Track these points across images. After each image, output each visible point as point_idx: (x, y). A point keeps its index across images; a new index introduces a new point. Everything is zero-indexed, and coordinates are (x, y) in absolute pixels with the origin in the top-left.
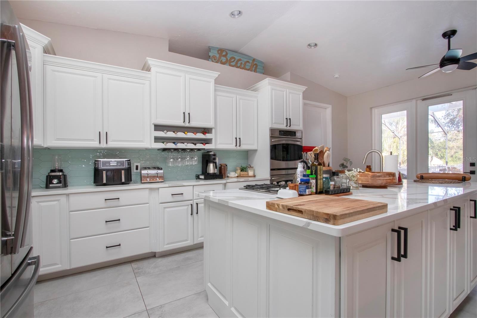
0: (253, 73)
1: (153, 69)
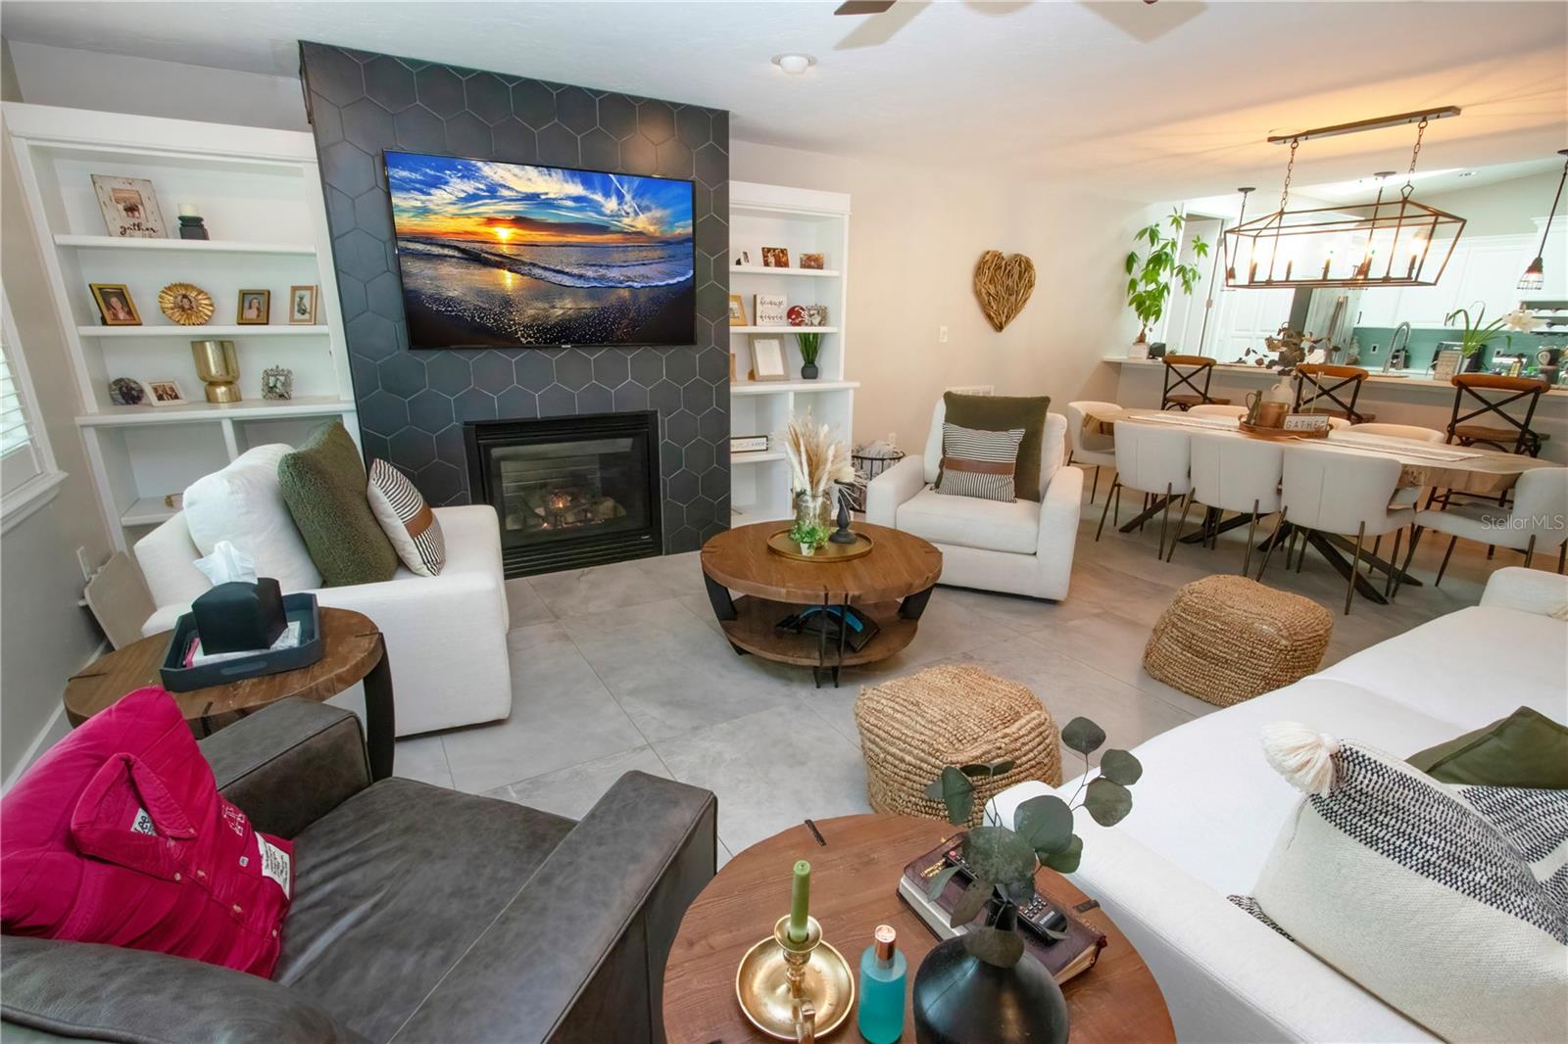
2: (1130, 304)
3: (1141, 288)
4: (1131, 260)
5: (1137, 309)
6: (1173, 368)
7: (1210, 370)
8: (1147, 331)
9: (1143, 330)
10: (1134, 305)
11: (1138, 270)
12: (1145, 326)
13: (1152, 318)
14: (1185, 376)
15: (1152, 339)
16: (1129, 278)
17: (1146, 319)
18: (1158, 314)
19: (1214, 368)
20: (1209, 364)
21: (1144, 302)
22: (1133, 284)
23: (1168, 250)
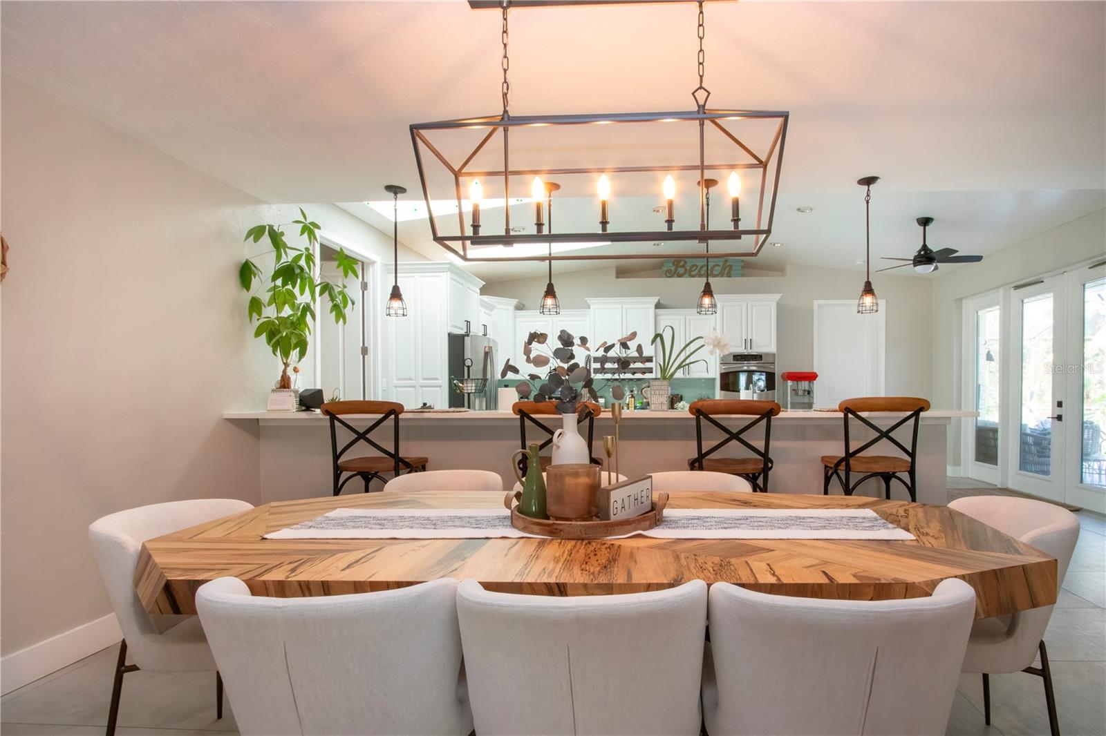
0: (725, 279)
1: (591, 307)
2: (258, 334)
3: (270, 312)
4: (246, 272)
5: (269, 341)
6: (340, 421)
7: (397, 420)
8: (290, 372)
9: (284, 372)
10: (264, 337)
11: (261, 287)
12: (286, 365)
13: (294, 354)
14: (361, 431)
15: (300, 383)
16: (247, 296)
17: (286, 354)
18: (302, 346)
19: (401, 416)
20: (393, 410)
21: (279, 331)
22: (255, 305)
23: (302, 262)
